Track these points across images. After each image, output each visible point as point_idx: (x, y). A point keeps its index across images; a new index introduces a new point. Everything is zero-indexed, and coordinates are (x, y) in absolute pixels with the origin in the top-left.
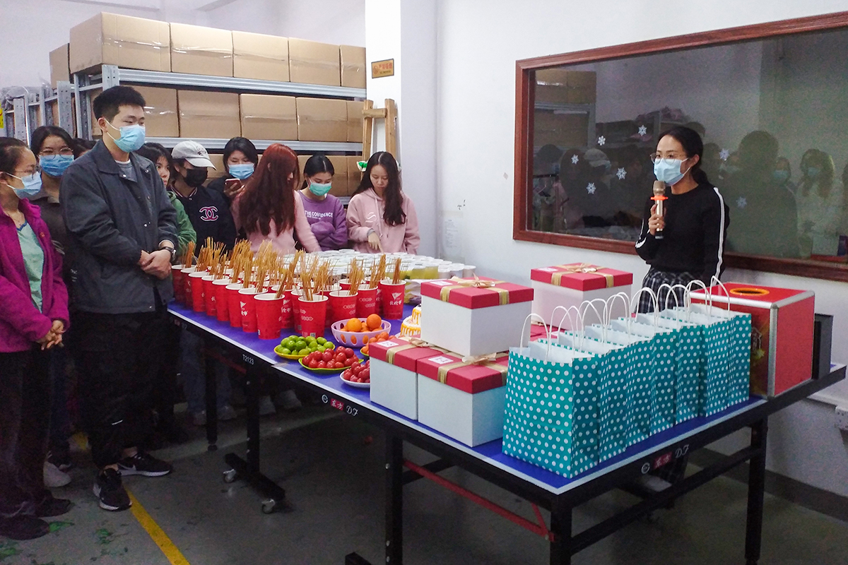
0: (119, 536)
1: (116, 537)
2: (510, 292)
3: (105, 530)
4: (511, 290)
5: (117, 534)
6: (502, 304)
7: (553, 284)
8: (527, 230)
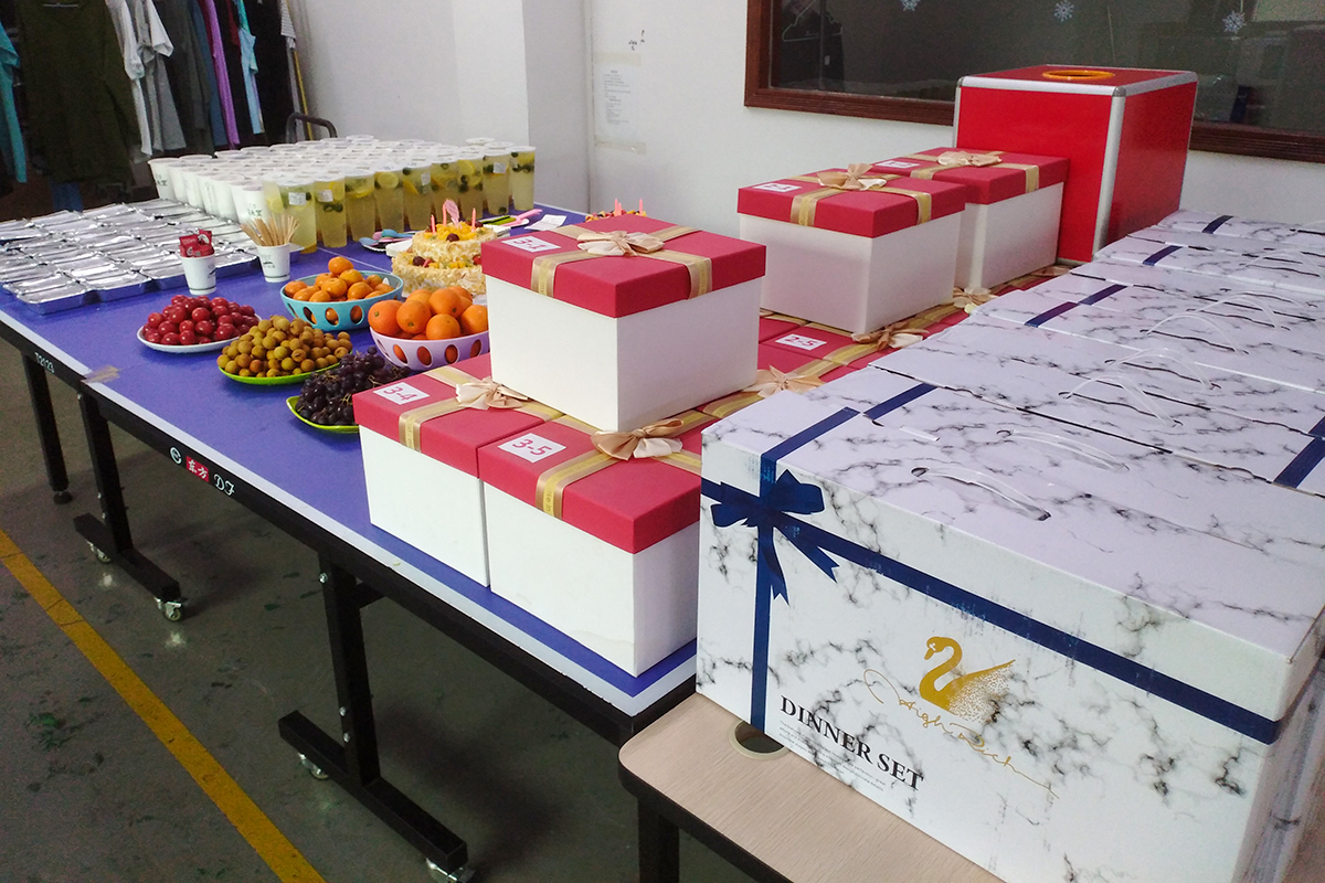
0: (79, 727)
1: (73, 729)
2: (714, 261)
3: (48, 715)
4: (716, 256)
5: (72, 724)
6: (696, 295)
7: (796, 222)
8: (771, 87)
